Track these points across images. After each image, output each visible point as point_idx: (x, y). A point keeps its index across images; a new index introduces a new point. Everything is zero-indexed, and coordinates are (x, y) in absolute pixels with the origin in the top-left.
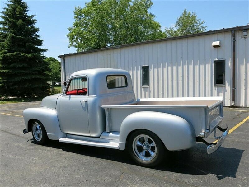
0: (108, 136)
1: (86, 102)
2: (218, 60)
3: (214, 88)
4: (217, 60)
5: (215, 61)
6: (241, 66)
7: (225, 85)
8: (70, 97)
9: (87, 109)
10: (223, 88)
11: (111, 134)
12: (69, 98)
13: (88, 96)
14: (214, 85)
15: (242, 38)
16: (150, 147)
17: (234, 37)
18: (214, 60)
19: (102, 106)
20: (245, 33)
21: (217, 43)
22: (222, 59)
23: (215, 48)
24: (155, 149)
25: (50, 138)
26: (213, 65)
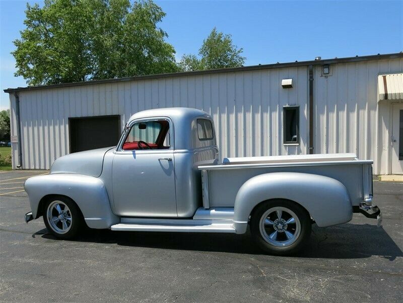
0: (209, 215)
1: (170, 160)
2: (289, 106)
3: (283, 148)
4: (287, 106)
5: (285, 109)
6: (321, 117)
7: (299, 142)
8: (134, 154)
9: (173, 172)
10: (297, 147)
11: (213, 212)
12: (132, 155)
13: (172, 151)
14: (284, 143)
15: (322, 76)
16: (287, 225)
17: (311, 74)
18: (284, 106)
19: (199, 167)
20: (326, 70)
21: (288, 82)
22: (295, 105)
23: (285, 89)
24: (295, 228)
25: (91, 226)
26: (282, 113)
